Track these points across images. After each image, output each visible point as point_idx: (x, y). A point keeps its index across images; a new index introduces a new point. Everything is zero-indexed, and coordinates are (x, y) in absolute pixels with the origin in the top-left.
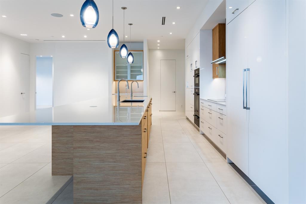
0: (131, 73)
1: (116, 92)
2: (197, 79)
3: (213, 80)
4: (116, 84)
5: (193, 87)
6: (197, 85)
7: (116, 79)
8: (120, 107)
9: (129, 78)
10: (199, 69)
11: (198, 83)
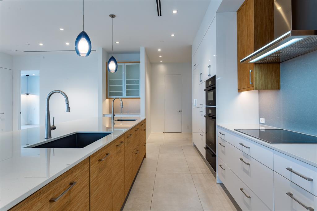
0: (127, 89)
1: (110, 112)
2: (211, 93)
3: (239, 94)
4: (110, 102)
5: (204, 106)
6: (211, 103)
7: (109, 97)
8: (115, 129)
9: (124, 95)
10: (214, 77)
11: (212, 99)
